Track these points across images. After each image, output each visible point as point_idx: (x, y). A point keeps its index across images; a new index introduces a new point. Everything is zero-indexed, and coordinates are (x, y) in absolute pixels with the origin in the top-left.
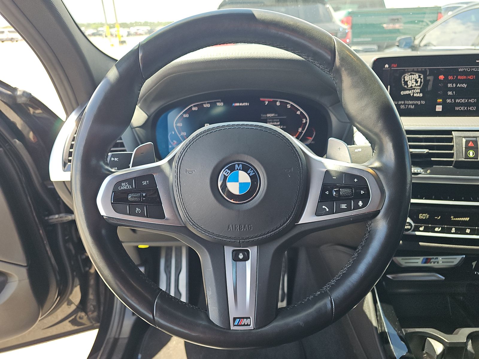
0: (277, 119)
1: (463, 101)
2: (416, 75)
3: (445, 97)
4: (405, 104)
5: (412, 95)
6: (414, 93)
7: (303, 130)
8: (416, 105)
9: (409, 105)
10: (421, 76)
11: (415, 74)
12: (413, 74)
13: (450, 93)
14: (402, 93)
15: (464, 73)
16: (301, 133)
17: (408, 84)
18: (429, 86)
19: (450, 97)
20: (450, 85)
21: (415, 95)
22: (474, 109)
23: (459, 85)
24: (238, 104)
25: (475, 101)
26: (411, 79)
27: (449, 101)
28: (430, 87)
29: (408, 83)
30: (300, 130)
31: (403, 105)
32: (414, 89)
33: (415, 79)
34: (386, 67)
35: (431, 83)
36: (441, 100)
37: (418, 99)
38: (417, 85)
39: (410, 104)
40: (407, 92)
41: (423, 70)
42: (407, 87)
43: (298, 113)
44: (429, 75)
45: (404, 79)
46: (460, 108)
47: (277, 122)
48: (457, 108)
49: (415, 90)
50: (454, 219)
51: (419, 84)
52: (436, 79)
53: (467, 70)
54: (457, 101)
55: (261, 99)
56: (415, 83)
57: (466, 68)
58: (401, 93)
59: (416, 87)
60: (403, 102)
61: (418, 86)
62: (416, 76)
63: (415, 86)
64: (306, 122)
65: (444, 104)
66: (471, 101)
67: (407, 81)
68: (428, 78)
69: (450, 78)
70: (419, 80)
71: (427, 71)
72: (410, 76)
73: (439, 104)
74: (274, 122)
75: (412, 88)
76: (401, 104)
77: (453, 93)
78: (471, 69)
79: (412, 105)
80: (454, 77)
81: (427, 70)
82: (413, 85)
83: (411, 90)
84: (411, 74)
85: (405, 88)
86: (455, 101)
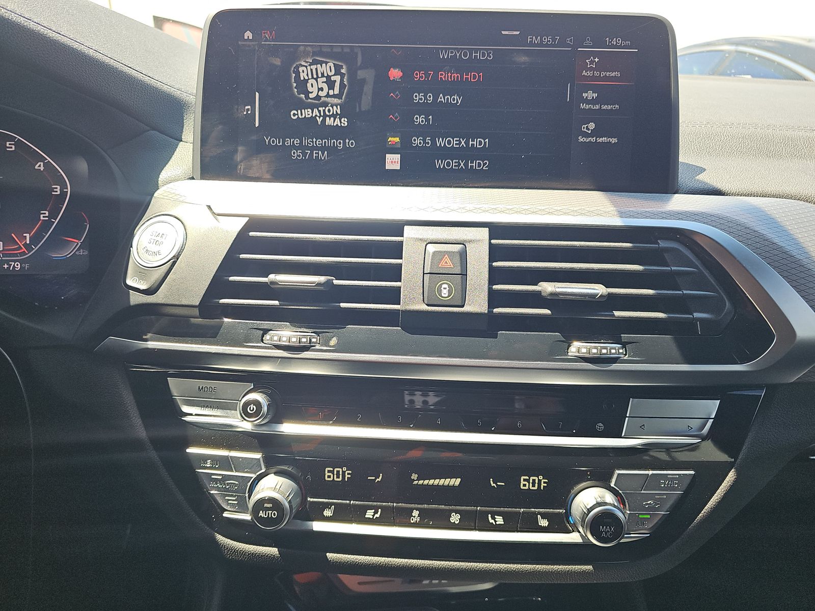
1: (454, 142)
2: (329, 64)
3: (407, 130)
4: (301, 147)
5: (319, 120)
6: (325, 116)
7: (53, 215)
8: (332, 150)
9: (312, 149)
10: (341, 67)
11: (326, 63)
12: (321, 63)
13: (420, 119)
14: (294, 114)
15: (455, 64)
16: (47, 224)
17: (310, 89)
18: (364, 97)
19: (422, 131)
20: (418, 97)
21: (329, 121)
22: (485, 165)
23: (441, 98)
25: (485, 143)
26: (315, 76)
27: (417, 141)
28: (366, 102)
29: (309, 85)
30: (44, 215)
31: (297, 148)
32: (325, 104)
33: (326, 75)
34: (246, 38)
35: (368, 89)
36: (397, 139)
37: (336, 132)
38: (331, 92)
39: (317, 148)
40: (307, 113)
41: (346, 50)
42: (307, 97)
43: (40, 166)
44: (364, 67)
45: (298, 74)
46: (448, 164)
48: (439, 164)
49: (327, 108)
50: (421, 482)
51: (337, 91)
52: (382, 79)
53: (460, 55)
54: (440, 142)
56: (325, 87)
57: (458, 50)
58: (292, 113)
59: (329, 100)
60: (297, 142)
61: (334, 96)
62: (328, 68)
63: (328, 96)
64: (63, 194)
65: (403, 150)
66: (475, 143)
67: (306, 81)
68: (361, 74)
69: (419, 76)
70: (337, 78)
71: (357, 54)
72: (314, 67)
73: (393, 151)
75: (318, 103)
76: (293, 146)
77: (427, 120)
78: (471, 54)
79: (323, 149)
80: (427, 75)
81: (356, 50)
82: (321, 93)
83: (317, 106)
84: (315, 62)
85: (301, 99)
86: (434, 142)
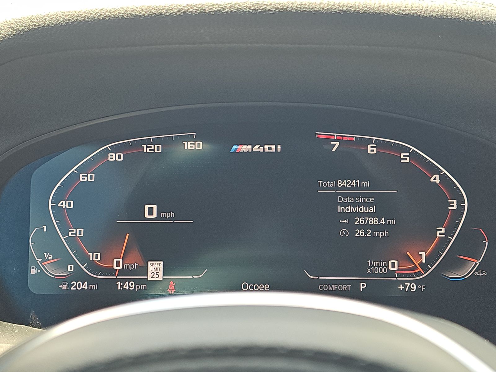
0: (369, 195)
7: (450, 232)
16: (444, 242)
24: (246, 148)
30: (441, 232)
43: (436, 179)
47: (367, 205)
55: (320, 134)
64: (460, 209)
74: (360, 205)
